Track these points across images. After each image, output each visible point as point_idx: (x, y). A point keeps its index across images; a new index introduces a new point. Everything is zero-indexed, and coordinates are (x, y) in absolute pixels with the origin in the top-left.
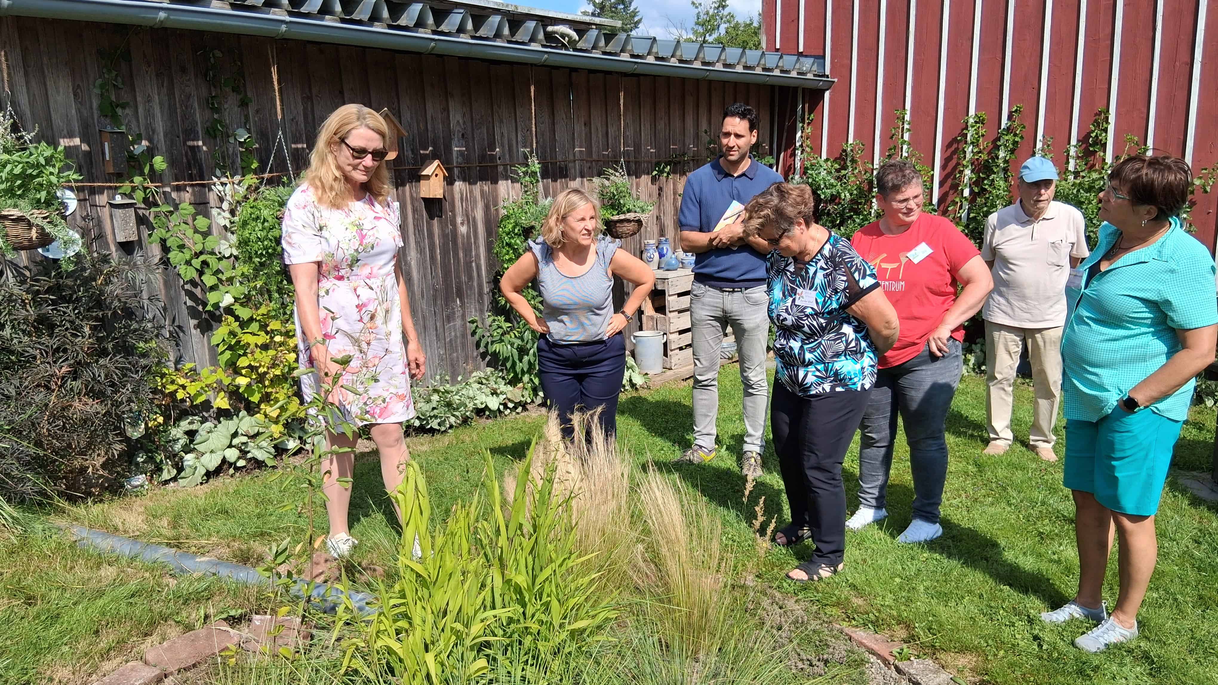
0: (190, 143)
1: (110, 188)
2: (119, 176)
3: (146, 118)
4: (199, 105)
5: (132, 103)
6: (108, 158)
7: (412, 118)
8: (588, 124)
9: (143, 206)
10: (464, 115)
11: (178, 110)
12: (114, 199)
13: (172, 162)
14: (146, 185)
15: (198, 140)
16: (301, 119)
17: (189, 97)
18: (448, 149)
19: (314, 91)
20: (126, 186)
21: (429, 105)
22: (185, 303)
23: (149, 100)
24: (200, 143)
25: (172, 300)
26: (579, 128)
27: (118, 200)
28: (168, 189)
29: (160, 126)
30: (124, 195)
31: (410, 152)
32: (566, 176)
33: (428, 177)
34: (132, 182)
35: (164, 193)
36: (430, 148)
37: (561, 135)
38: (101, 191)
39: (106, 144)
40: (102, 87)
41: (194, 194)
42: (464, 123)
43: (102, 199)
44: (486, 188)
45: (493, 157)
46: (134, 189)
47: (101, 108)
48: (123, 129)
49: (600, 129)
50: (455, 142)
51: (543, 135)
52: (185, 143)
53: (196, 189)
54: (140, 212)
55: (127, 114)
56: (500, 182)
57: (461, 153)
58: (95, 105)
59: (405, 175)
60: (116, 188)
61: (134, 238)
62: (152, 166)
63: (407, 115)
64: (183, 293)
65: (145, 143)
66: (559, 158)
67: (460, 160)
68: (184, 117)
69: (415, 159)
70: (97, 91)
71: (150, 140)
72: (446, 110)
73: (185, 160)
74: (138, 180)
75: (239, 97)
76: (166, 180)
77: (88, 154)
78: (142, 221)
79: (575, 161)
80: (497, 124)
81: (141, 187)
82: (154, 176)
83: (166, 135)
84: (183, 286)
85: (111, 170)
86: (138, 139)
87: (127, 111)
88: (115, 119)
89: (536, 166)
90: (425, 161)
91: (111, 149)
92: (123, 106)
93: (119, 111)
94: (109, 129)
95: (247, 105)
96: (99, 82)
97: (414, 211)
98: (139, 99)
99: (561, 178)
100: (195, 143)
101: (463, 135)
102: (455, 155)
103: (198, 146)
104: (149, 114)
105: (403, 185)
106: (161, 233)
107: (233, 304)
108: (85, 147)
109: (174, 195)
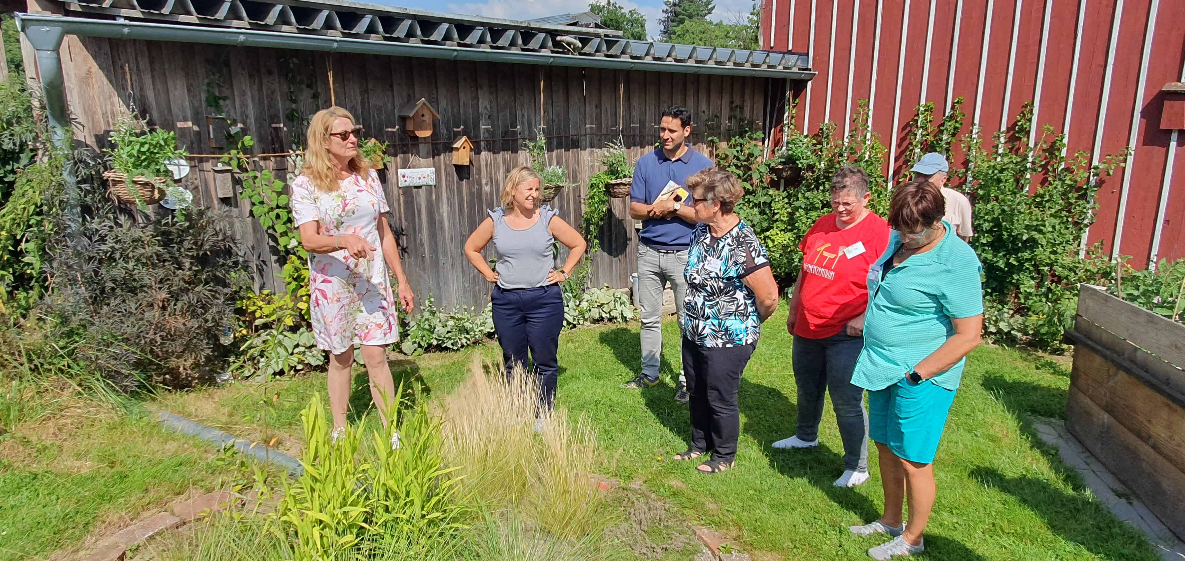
0: (274, 125)
1: (214, 158)
2: (221, 150)
3: (241, 107)
4: (281, 96)
5: (231, 97)
6: (212, 136)
7: (447, 105)
8: (598, 106)
9: (238, 171)
10: (491, 102)
11: (266, 102)
12: (217, 166)
13: (261, 139)
14: (239, 156)
15: (280, 123)
16: (359, 107)
17: (273, 92)
18: (477, 127)
19: (370, 86)
20: (225, 157)
21: (462, 95)
22: (268, 243)
23: (243, 94)
24: (282, 125)
25: (259, 241)
26: (591, 109)
27: (220, 167)
28: (256, 159)
29: (251, 112)
30: (224, 163)
31: (445, 130)
32: (577, 147)
33: (457, 149)
34: (230, 154)
35: (254, 161)
36: (462, 127)
37: (574, 116)
38: (207, 160)
39: (211, 126)
40: (208, 85)
41: (276, 162)
42: (491, 107)
43: (208, 166)
44: (507, 156)
45: (514, 133)
46: (231, 159)
47: (207, 100)
48: (223, 116)
49: (609, 111)
50: (483, 121)
51: (558, 115)
52: (270, 125)
53: (278, 159)
54: (236, 176)
55: (227, 105)
56: (519, 152)
57: (487, 130)
58: (203, 99)
59: (441, 147)
60: (218, 158)
61: (230, 195)
62: (243, 143)
63: (443, 103)
64: (267, 236)
65: (240, 125)
66: (572, 132)
67: (486, 135)
68: (270, 106)
69: (449, 135)
70: (204, 88)
71: (244, 123)
72: (477, 97)
73: (270, 138)
74: (233, 152)
75: (312, 91)
76: (255, 152)
77: (198, 133)
78: (237, 182)
79: (585, 135)
80: (518, 108)
81: (235, 158)
82: (246, 150)
83: (255, 120)
84: (267, 231)
85: (214, 146)
86: (235, 122)
87: (228, 102)
88: (218, 109)
89: (542, 141)
90: (456, 136)
91: (214, 130)
92: (225, 99)
93: (221, 102)
94: (213, 116)
95: (318, 98)
96: (206, 81)
97: (447, 174)
98: (236, 93)
99: (573, 148)
100: (278, 125)
101: (489, 117)
102: (482, 131)
103: (280, 128)
104: (244, 105)
105: (439, 155)
106: (248, 192)
107: (297, 247)
108: (196, 128)
109: (262, 163)
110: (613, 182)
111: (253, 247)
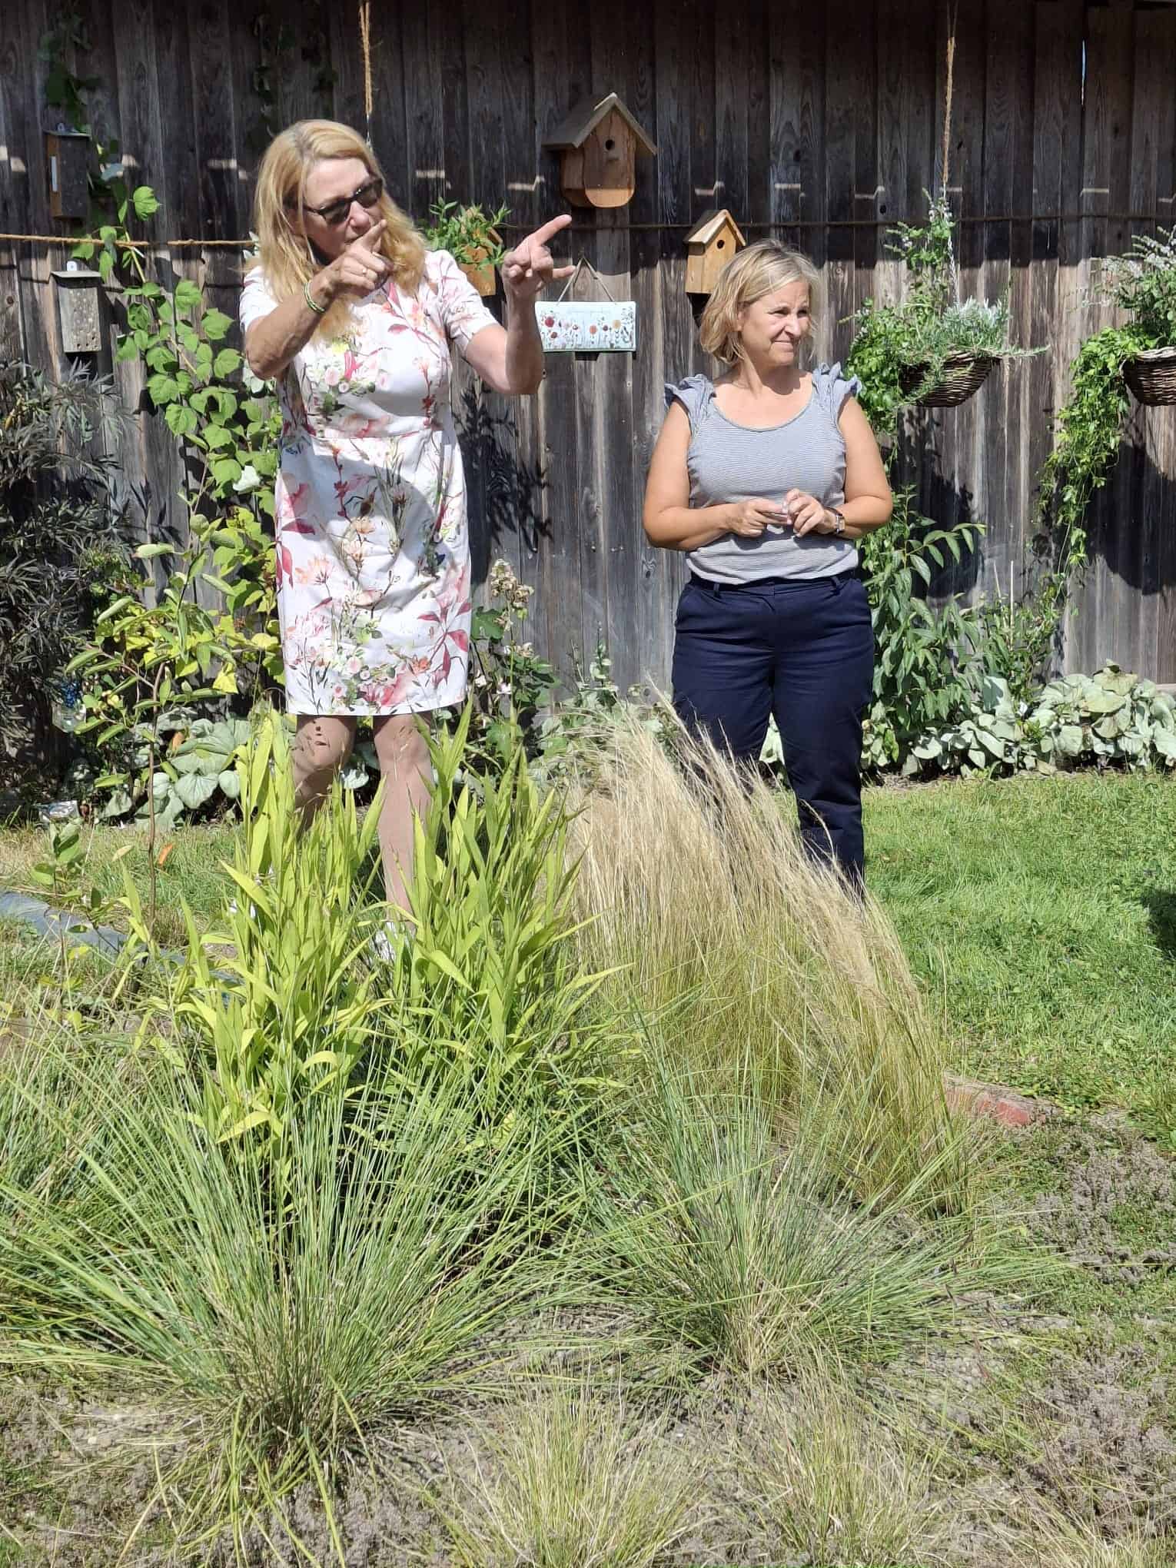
0: (214, 164)
1: (58, 246)
2: (77, 224)
3: (132, 111)
4: (236, 85)
5: (107, 82)
6: (55, 188)
7: (680, 116)
8: (1122, 130)
9: (117, 285)
10: (805, 109)
11: (195, 96)
12: (64, 268)
13: (178, 200)
14: (121, 243)
15: (229, 158)
16: (439, 116)
17: (216, 70)
18: (759, 184)
19: (471, 57)
20: (87, 244)
21: (722, 89)
22: (185, 484)
23: (141, 75)
24: (233, 164)
25: (160, 477)
26: (1098, 139)
27: (72, 270)
28: (165, 255)
29: (157, 126)
30: (82, 262)
31: (670, 192)
32: (1050, 253)
33: (701, 248)
34: (98, 236)
35: (158, 261)
36: (718, 184)
37: (1048, 156)
38: (40, 251)
39: (54, 159)
40: (53, 47)
41: (215, 266)
42: (804, 127)
43: (42, 268)
44: (843, 277)
45: (867, 207)
46: (99, 249)
47: (47, 89)
48: (87, 131)
49: (1154, 144)
50: (777, 170)
51: (999, 156)
52: (203, 163)
53: (220, 257)
54: (112, 297)
55: (98, 103)
56: (880, 265)
57: (789, 195)
58: (38, 83)
59: (656, 241)
60: (69, 247)
61: (95, 346)
62: (132, 206)
63: (669, 111)
64: (182, 463)
65: (127, 161)
66: (1039, 209)
67: (786, 210)
68: (205, 110)
69: (680, 209)
70: (43, 55)
71: (138, 155)
72: (764, 96)
73: (201, 197)
74: (107, 231)
75: (315, 71)
76: (162, 233)
77: (22, 179)
78: (113, 315)
79: (1079, 218)
80: (884, 130)
81: (110, 247)
82: (138, 227)
83: (167, 147)
84: (183, 451)
85: (60, 213)
86: (114, 152)
87: (99, 96)
88: (75, 112)
89: (943, 224)
90: (701, 211)
91: (62, 169)
92: (92, 88)
93: (83, 96)
94: (62, 130)
95: (331, 88)
96: (47, 37)
97: (669, 322)
98: (121, 72)
99: (1039, 257)
100: (224, 164)
101: (797, 156)
102: (774, 199)
103: (229, 170)
104: (139, 103)
105: (650, 264)
106: (141, 338)
107: (258, 489)
108: (17, 165)
109: (178, 267)
110: (1151, 355)
111: (147, 492)
